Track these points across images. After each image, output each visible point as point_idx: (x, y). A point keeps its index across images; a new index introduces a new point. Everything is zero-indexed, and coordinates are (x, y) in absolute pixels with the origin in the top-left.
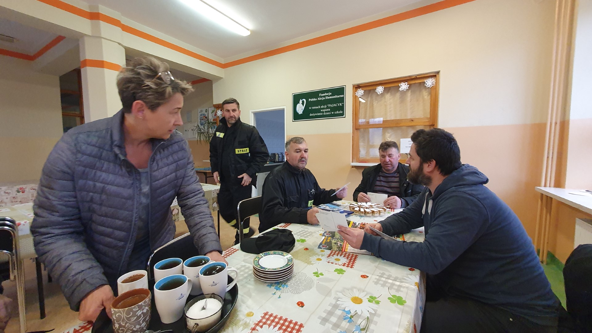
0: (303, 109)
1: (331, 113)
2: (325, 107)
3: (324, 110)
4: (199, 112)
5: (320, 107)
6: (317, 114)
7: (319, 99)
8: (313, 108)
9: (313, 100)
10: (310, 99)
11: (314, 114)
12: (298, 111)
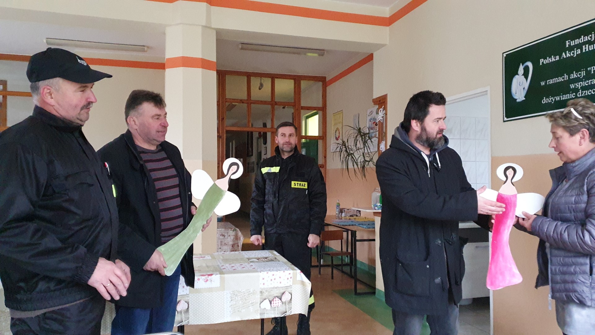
0: (526, 88)
2: (581, 76)
3: (577, 84)
4: (368, 115)
5: (567, 76)
6: (561, 97)
7: (566, 54)
8: (549, 82)
9: (549, 61)
10: (543, 60)
11: (552, 99)
12: (516, 93)
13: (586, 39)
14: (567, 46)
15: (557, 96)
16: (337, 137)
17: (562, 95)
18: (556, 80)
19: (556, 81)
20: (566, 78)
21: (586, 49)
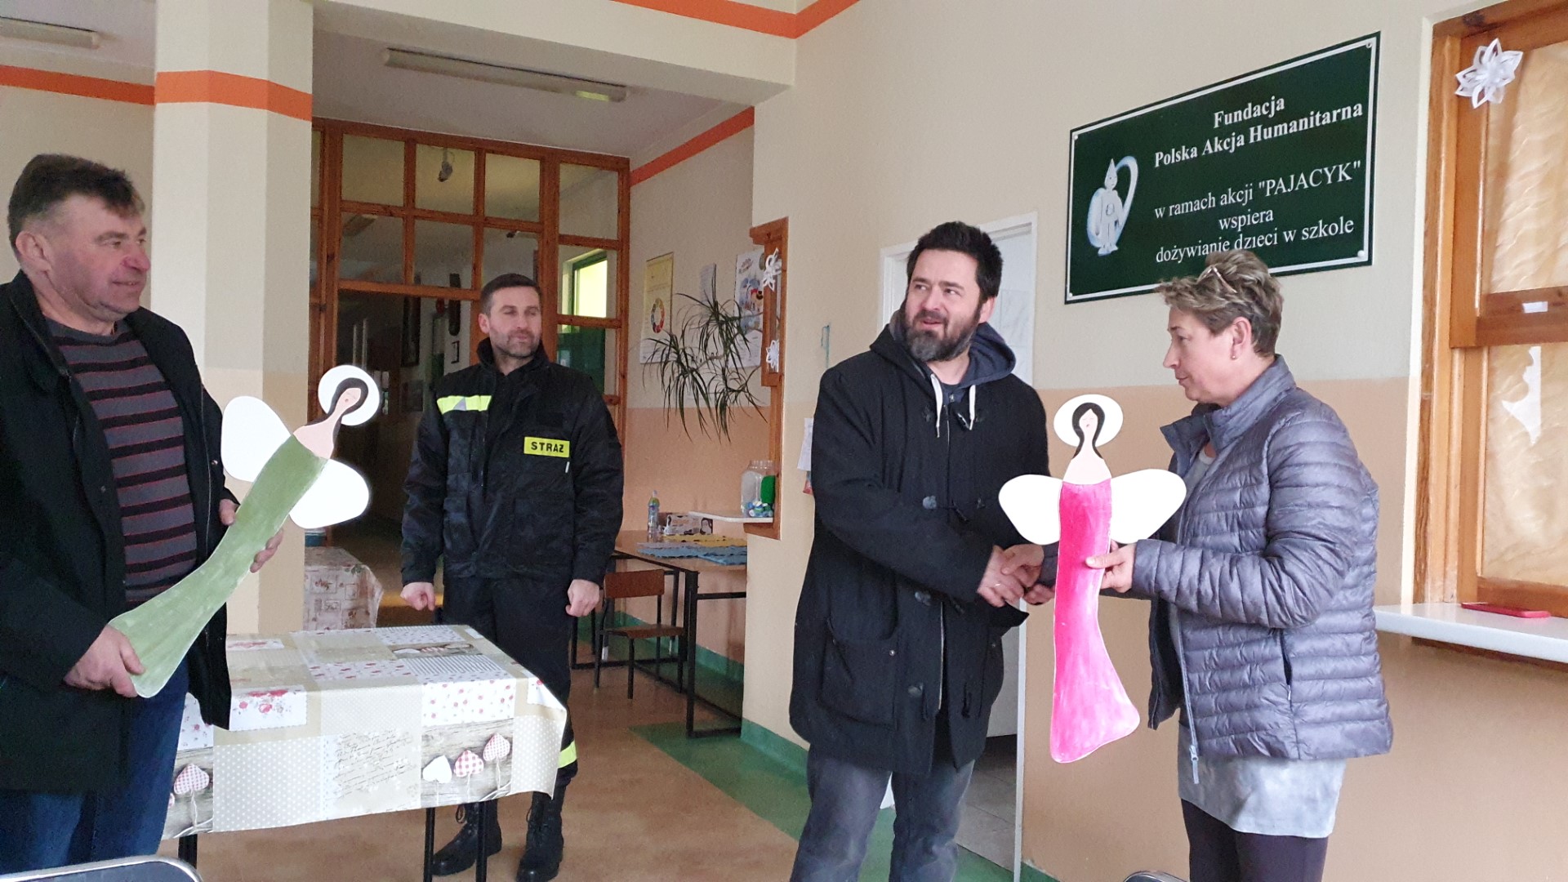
0: (1122, 223)
1: (1281, 238)
2: (1243, 201)
3: (1234, 220)
4: (738, 271)
5: (1214, 198)
6: (1198, 249)
7: (1213, 147)
8: (1174, 209)
9: (1176, 158)
10: (1162, 154)
11: (1178, 252)
12: (1097, 234)
13: (1260, 111)
14: (1216, 126)
15: (1189, 246)
16: (658, 324)
17: (1202, 244)
18: (1189, 205)
19: (1189, 209)
20: (1212, 205)
21: (1256, 137)
